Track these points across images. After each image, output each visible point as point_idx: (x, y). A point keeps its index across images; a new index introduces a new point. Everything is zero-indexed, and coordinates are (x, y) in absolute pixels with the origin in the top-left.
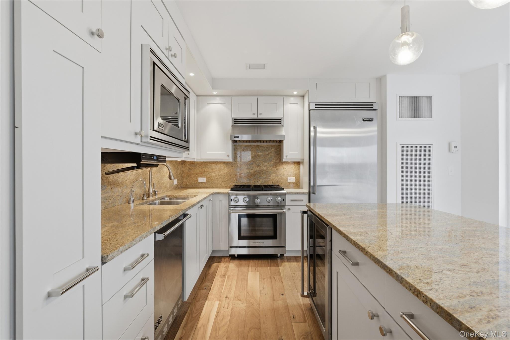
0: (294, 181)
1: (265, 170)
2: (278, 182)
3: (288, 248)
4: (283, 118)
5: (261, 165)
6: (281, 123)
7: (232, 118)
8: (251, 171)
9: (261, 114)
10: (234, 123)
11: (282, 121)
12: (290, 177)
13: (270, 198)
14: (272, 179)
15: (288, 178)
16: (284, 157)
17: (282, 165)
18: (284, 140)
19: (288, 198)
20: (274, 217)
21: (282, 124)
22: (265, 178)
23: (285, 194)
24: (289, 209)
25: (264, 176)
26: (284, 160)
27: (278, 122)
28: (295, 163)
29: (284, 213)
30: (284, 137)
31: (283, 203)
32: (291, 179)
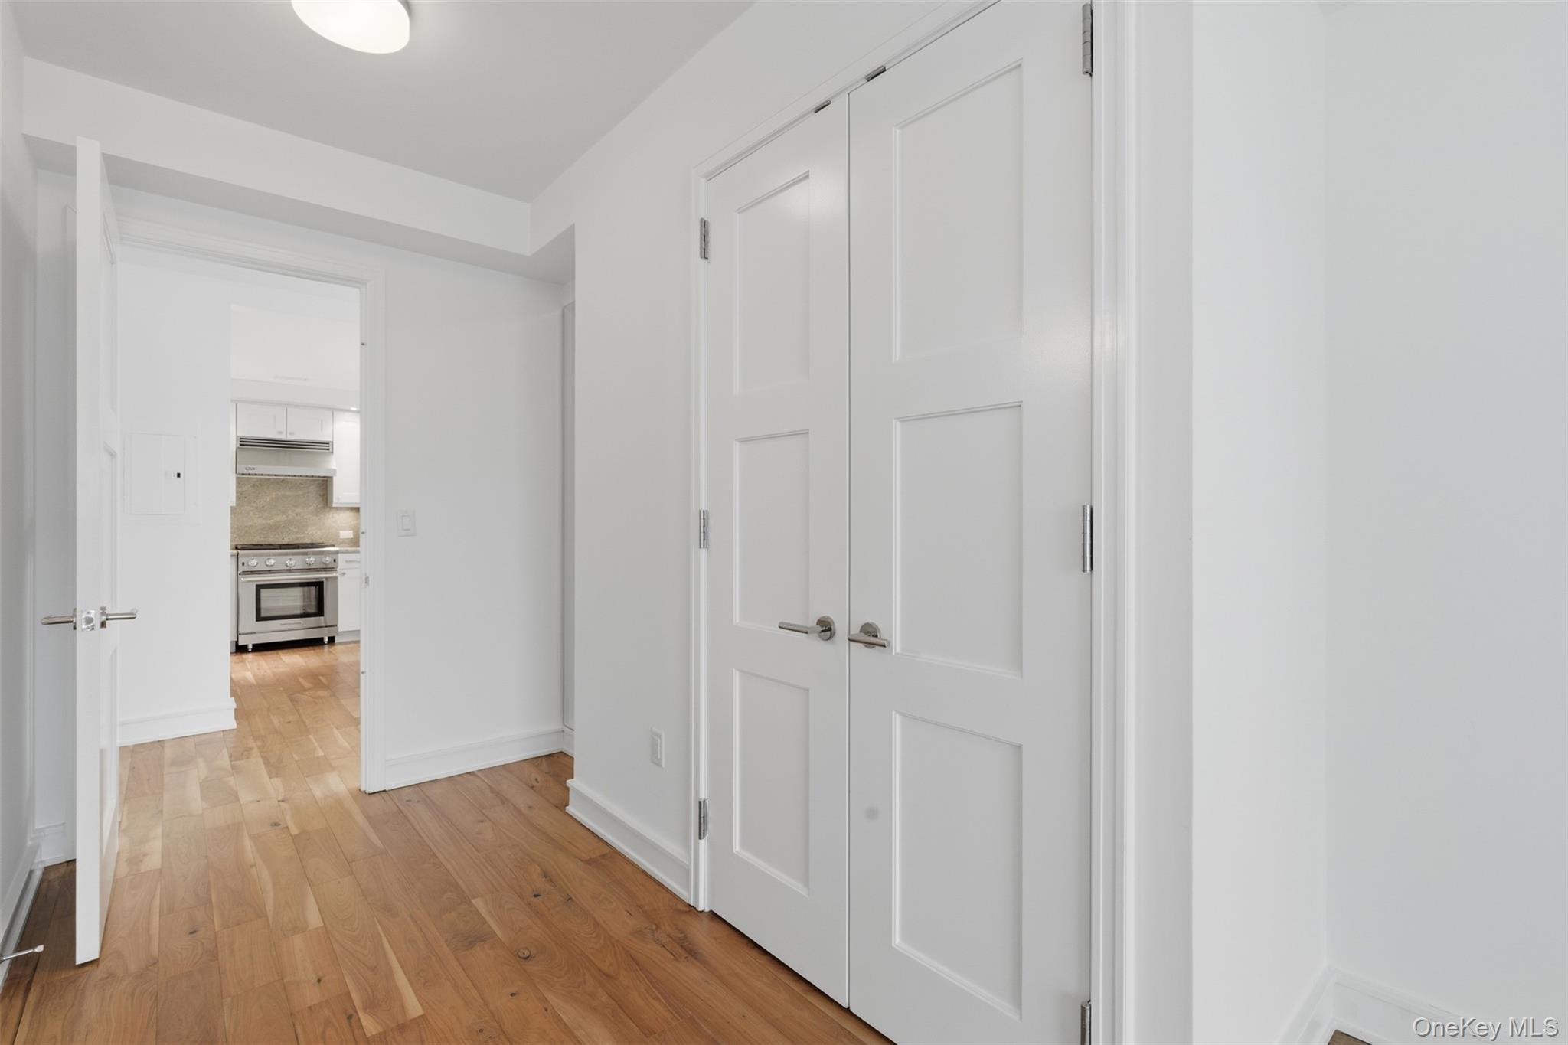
0: (352, 536)
1: (297, 521)
2: (321, 539)
3: (341, 627)
4: (332, 442)
5: (290, 512)
6: (328, 449)
7: (237, 437)
8: (269, 522)
9: (291, 434)
10: (241, 445)
11: (331, 446)
12: (344, 529)
13: (312, 559)
14: (312, 534)
15: (341, 532)
16: (335, 500)
17: (329, 512)
18: (335, 475)
19: (341, 558)
20: (319, 585)
21: (331, 450)
22: (296, 533)
23: (337, 552)
24: (344, 574)
25: (295, 530)
26: (334, 505)
27: (325, 447)
28: (352, 509)
29: (335, 578)
30: (335, 470)
31: (333, 565)
32: (346, 534)
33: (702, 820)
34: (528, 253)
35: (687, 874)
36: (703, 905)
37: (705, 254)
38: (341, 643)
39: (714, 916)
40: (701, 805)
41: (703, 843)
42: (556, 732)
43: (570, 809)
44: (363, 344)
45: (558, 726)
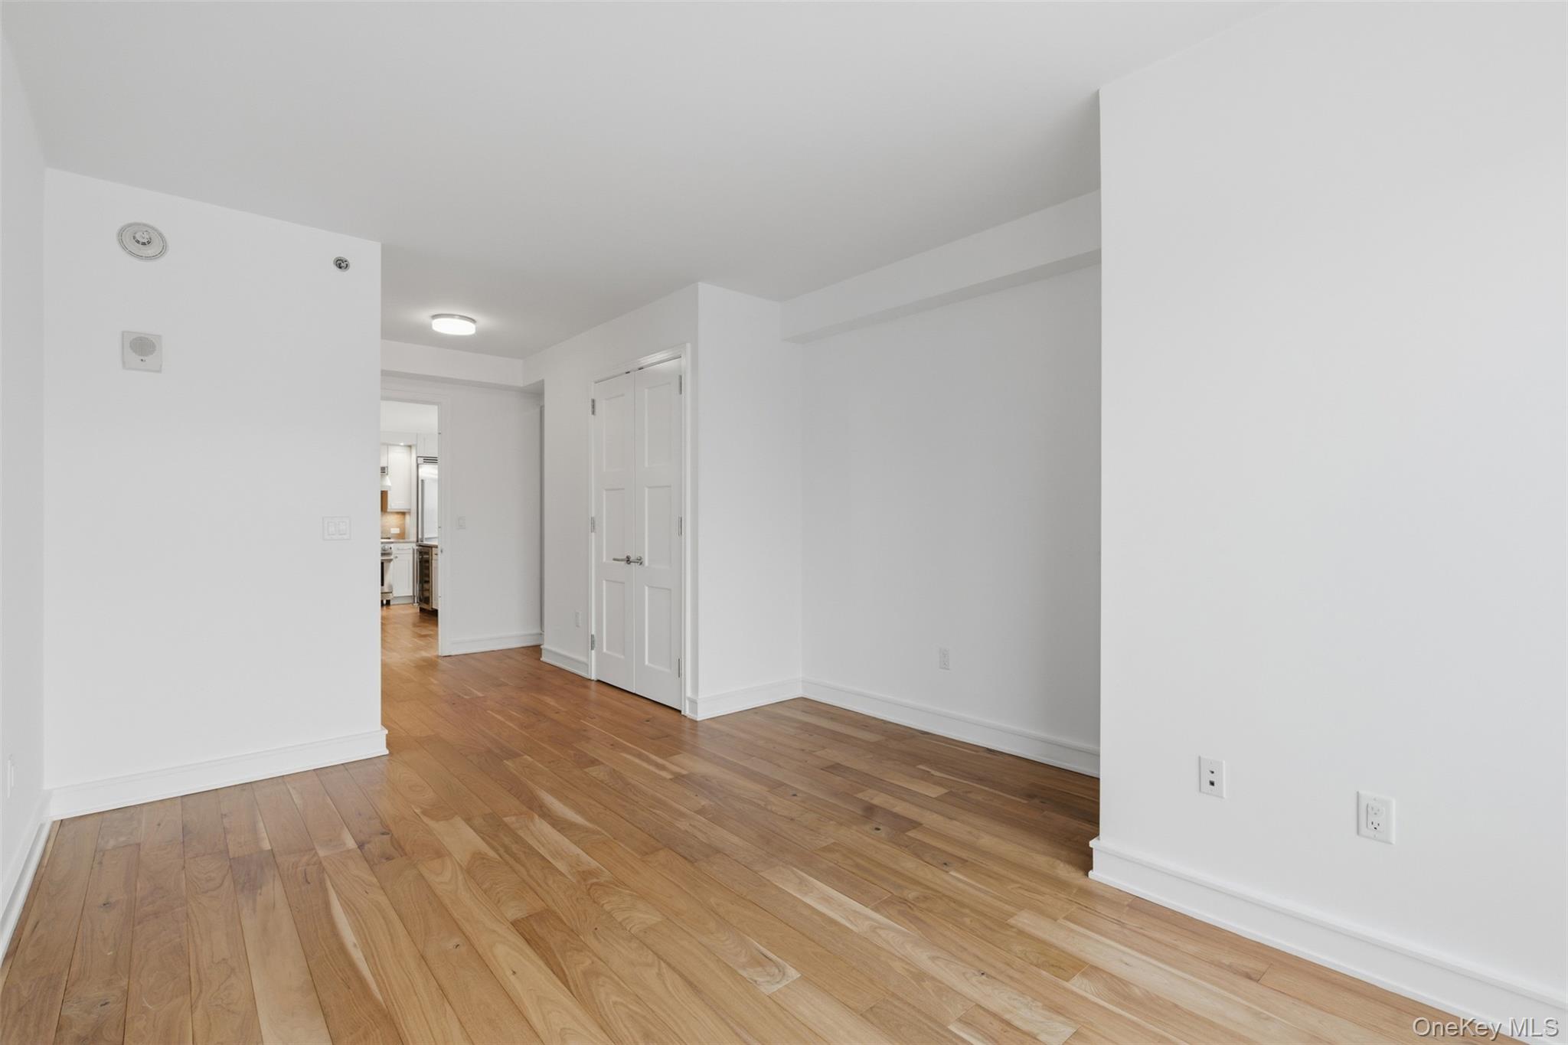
0: (399, 532)
4: (388, 468)
6: (385, 473)
11: (387, 471)
12: (394, 527)
15: (392, 529)
16: (389, 507)
18: (390, 490)
19: (393, 547)
23: (391, 543)
24: (396, 557)
26: (388, 510)
27: (382, 471)
28: (398, 513)
29: (391, 560)
30: (389, 487)
31: (389, 551)
32: (396, 531)
33: (593, 642)
34: (522, 385)
35: (586, 665)
36: (593, 677)
37: (593, 413)
38: (394, 605)
39: (599, 681)
40: (592, 636)
41: (593, 651)
42: (537, 634)
43: (543, 659)
44: (440, 434)
45: (537, 630)
